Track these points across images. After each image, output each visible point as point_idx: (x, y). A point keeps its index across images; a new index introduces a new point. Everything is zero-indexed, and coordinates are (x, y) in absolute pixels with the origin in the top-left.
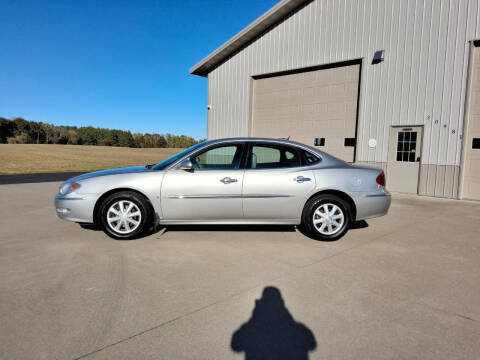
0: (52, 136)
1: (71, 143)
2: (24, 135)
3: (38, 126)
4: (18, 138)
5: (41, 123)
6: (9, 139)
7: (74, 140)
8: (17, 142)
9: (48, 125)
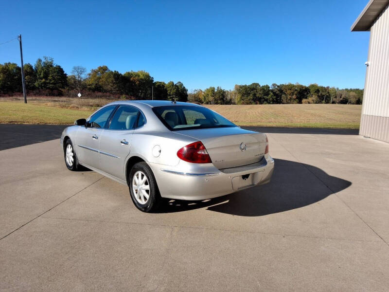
0: (336, 97)
1: (350, 103)
2: (314, 97)
3: (326, 89)
4: (310, 99)
5: (328, 87)
6: (304, 100)
7: (354, 100)
8: (309, 103)
9: (333, 89)
